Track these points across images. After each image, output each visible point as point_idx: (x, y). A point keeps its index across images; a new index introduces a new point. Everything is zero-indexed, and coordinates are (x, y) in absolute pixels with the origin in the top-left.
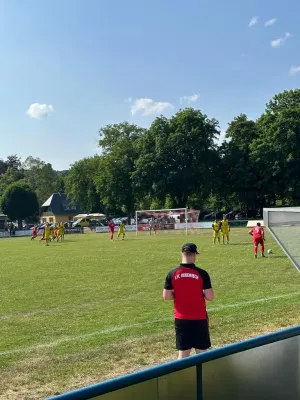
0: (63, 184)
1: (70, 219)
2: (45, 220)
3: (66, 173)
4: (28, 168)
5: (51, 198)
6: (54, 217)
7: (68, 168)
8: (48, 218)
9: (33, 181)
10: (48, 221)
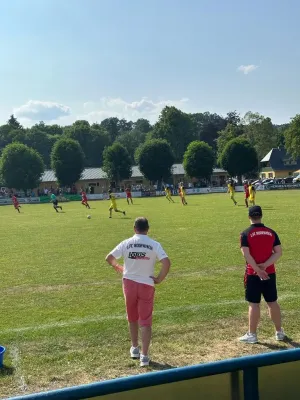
0: (283, 138)
1: (290, 174)
2: (264, 175)
3: (286, 126)
4: (247, 123)
5: (270, 153)
6: (273, 173)
7: (289, 121)
8: (267, 174)
9: (251, 136)
10: (267, 176)
